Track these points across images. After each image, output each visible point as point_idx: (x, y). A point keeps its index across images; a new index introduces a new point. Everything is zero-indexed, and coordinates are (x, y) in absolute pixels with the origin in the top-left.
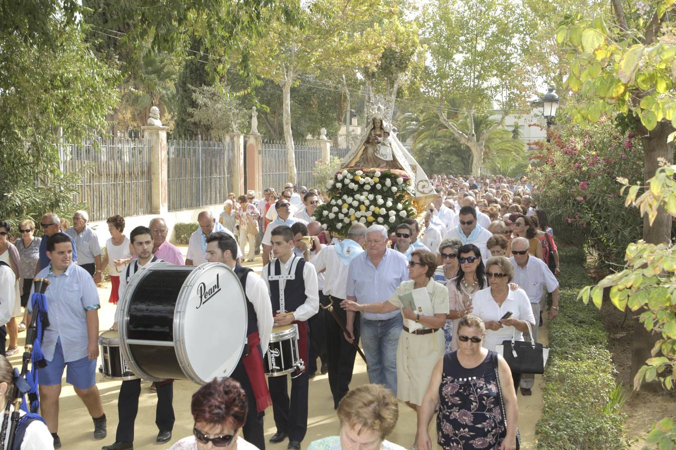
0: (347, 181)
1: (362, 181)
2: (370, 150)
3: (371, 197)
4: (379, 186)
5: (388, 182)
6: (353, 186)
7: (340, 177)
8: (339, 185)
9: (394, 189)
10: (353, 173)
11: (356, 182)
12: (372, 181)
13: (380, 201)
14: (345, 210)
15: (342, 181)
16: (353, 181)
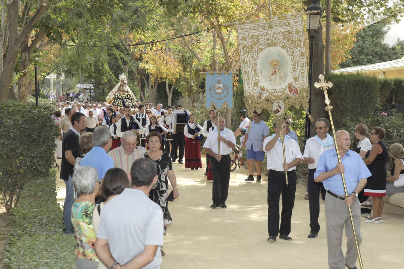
0: (118, 96)
1: (123, 96)
2: (121, 88)
3: (126, 100)
4: (127, 97)
5: (129, 96)
6: (120, 97)
7: (116, 95)
8: (117, 97)
9: (131, 98)
10: (120, 94)
11: (121, 96)
12: (125, 96)
13: (128, 101)
14: (120, 103)
15: (117, 96)
16: (120, 96)
